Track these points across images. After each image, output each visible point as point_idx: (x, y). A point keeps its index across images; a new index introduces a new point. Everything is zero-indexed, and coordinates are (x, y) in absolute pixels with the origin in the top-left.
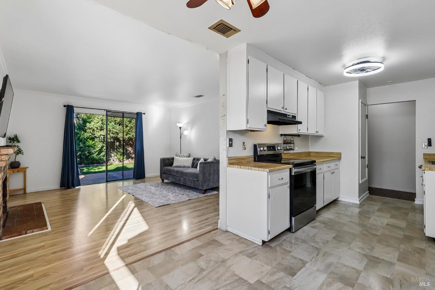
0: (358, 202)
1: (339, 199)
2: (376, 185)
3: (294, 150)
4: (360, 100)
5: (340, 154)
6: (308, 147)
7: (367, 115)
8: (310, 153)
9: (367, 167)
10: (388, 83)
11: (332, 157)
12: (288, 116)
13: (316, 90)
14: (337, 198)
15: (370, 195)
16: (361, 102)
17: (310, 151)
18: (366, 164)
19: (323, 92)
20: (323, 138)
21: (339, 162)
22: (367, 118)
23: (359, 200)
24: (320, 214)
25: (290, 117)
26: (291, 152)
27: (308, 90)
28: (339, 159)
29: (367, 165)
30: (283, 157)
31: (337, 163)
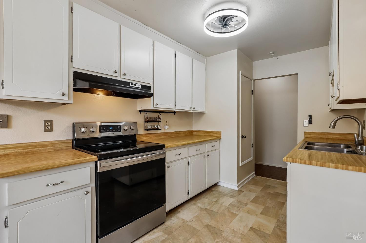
0: (236, 188)
1: (219, 184)
2: (268, 162)
3: (161, 129)
4: (240, 72)
5: (220, 133)
6: (191, 125)
7: (253, 91)
8: (192, 131)
9: (252, 146)
10: (270, 54)
11: (212, 136)
12: (131, 85)
13: (191, 59)
14: (217, 183)
15: (256, 176)
16: (241, 74)
17: (193, 129)
18: (251, 143)
19: (205, 63)
20: (205, 115)
21: (218, 142)
22: (253, 94)
23: (237, 185)
24: (180, 212)
25: (137, 86)
26: (159, 131)
27: (176, 57)
28: (220, 138)
29: (253, 144)
30: (137, 140)
31: (216, 143)
